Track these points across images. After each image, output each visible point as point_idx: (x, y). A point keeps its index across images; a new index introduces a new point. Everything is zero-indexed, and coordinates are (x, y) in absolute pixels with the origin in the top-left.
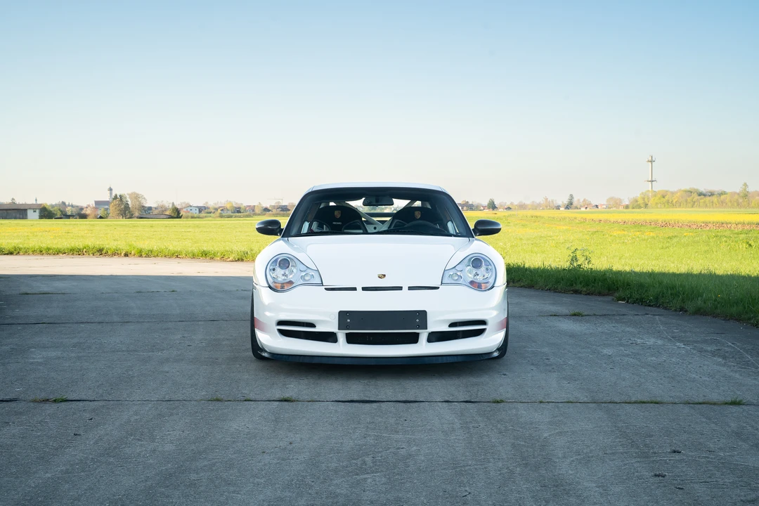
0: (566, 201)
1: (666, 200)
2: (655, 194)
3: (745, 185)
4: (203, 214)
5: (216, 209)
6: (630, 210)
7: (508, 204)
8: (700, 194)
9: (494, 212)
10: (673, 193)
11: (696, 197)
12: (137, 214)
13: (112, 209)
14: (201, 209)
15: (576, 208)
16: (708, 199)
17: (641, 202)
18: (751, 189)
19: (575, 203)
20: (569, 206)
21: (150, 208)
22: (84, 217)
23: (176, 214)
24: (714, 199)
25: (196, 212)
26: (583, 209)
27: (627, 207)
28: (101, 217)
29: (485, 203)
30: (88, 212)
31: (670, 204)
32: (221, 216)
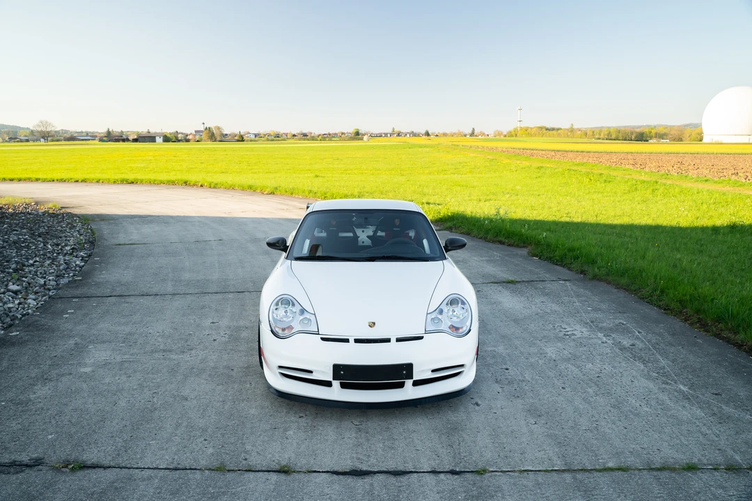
0: (470, 132)
1: (527, 132)
2: (521, 128)
3: (572, 125)
4: (257, 139)
5: (265, 135)
6: (507, 138)
7: (437, 133)
8: (547, 129)
9: (429, 138)
10: (531, 128)
11: (544, 131)
12: (218, 139)
13: (204, 136)
14: (256, 135)
15: (476, 136)
16: (551, 132)
17: (513, 133)
18: (575, 127)
19: (476, 133)
20: (472, 134)
21: (226, 135)
22: (188, 141)
23: (241, 139)
24: (554, 132)
25: (253, 137)
26: (480, 137)
27: (505, 136)
28: (198, 141)
29: (424, 132)
30: (190, 137)
31: (530, 135)
32: (268, 140)
